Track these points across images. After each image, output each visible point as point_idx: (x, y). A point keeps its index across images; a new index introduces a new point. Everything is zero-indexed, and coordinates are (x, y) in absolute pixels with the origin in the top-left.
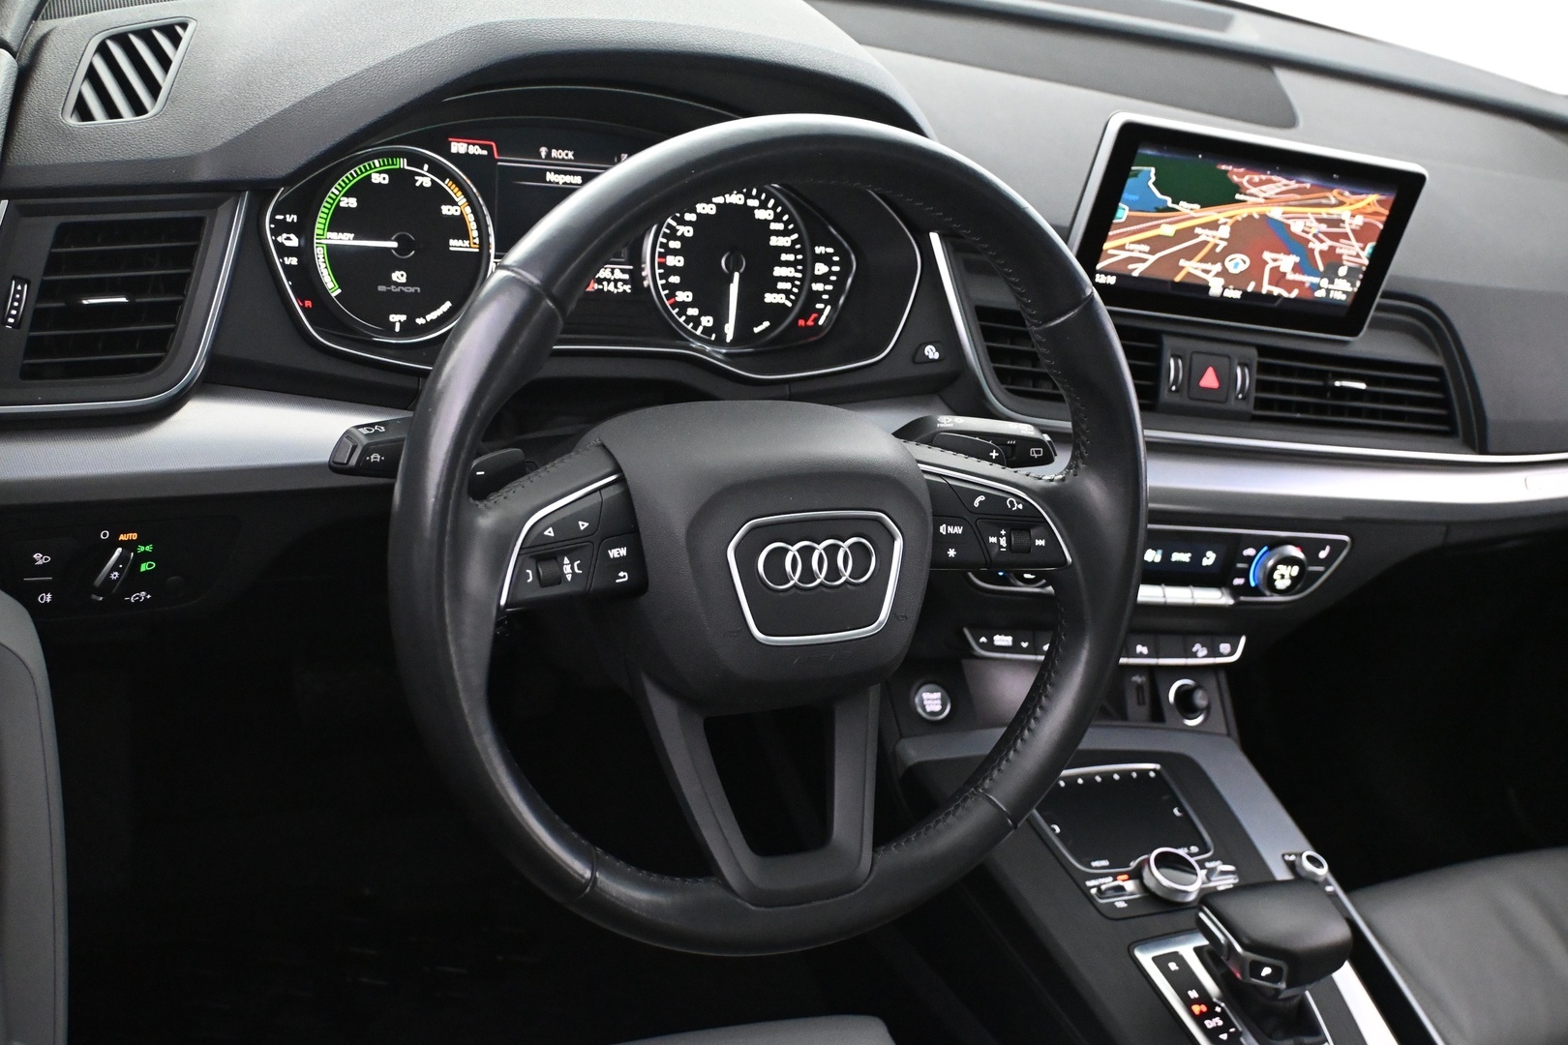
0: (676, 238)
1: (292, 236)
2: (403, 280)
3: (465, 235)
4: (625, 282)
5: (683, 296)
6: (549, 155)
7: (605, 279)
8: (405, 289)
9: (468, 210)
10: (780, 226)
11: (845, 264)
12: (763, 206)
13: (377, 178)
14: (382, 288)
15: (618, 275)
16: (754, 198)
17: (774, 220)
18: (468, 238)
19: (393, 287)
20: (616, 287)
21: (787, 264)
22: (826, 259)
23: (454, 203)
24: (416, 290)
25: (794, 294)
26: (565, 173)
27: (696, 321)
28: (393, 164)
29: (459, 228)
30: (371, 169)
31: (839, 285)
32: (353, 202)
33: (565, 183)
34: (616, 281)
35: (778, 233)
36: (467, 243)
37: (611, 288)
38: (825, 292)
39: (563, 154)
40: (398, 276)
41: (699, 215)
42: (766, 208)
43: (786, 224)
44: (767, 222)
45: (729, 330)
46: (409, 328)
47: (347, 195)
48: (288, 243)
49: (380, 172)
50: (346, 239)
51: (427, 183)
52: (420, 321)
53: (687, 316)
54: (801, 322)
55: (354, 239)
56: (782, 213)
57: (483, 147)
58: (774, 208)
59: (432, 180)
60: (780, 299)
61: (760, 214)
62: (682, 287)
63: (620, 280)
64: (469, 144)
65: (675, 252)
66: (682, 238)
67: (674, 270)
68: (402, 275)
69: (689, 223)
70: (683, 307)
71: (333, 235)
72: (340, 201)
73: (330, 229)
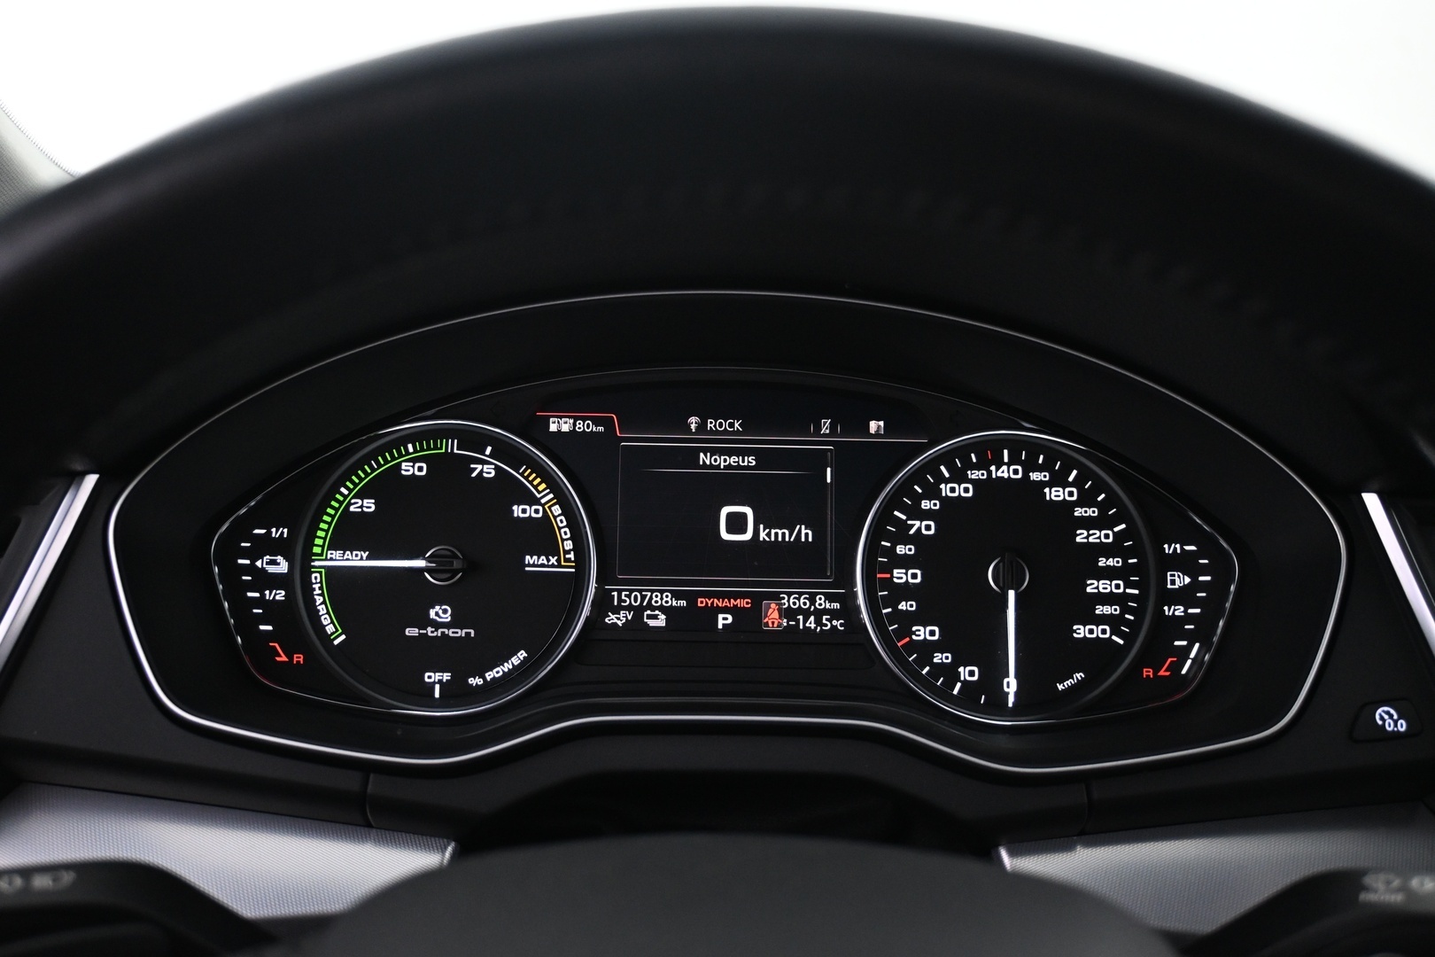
0: (906, 540)
1: (280, 559)
2: (447, 618)
3: (551, 547)
4: (834, 615)
5: (922, 633)
6: (702, 427)
7: (800, 611)
8: (450, 633)
9: (557, 510)
10: (1092, 512)
11: (1221, 569)
12: (1059, 480)
13: (408, 469)
14: (411, 632)
15: (821, 602)
16: (1040, 469)
17: (1079, 503)
18: (556, 552)
19: (429, 629)
20: (818, 622)
21: (1109, 574)
22: (1184, 563)
23: (533, 501)
24: (468, 634)
25: (1128, 623)
26: (730, 453)
27: (950, 673)
28: (436, 448)
29: (541, 536)
30: (401, 455)
31: (1212, 608)
32: (369, 505)
33: (729, 467)
34: (819, 614)
35: (1088, 523)
36: (553, 560)
37: (811, 623)
38: (1188, 618)
39: (726, 425)
40: (440, 613)
41: (946, 501)
42: (1065, 485)
43: (1103, 507)
44: (1067, 506)
45: (1011, 685)
46: (456, 693)
47: (362, 495)
48: (271, 569)
49: (414, 460)
50: (357, 560)
51: (489, 472)
52: (475, 681)
53: (933, 665)
54: (1148, 672)
55: (368, 558)
56: (1096, 491)
57: (596, 422)
58: (1078, 483)
59: (497, 468)
60: (1100, 632)
61: (1056, 494)
62: (921, 618)
63: (825, 611)
64: (576, 419)
65: (905, 562)
66: (918, 539)
67: (906, 591)
68: (445, 611)
69: (928, 515)
70: (927, 649)
71: (337, 554)
72: (350, 504)
73: (334, 546)
